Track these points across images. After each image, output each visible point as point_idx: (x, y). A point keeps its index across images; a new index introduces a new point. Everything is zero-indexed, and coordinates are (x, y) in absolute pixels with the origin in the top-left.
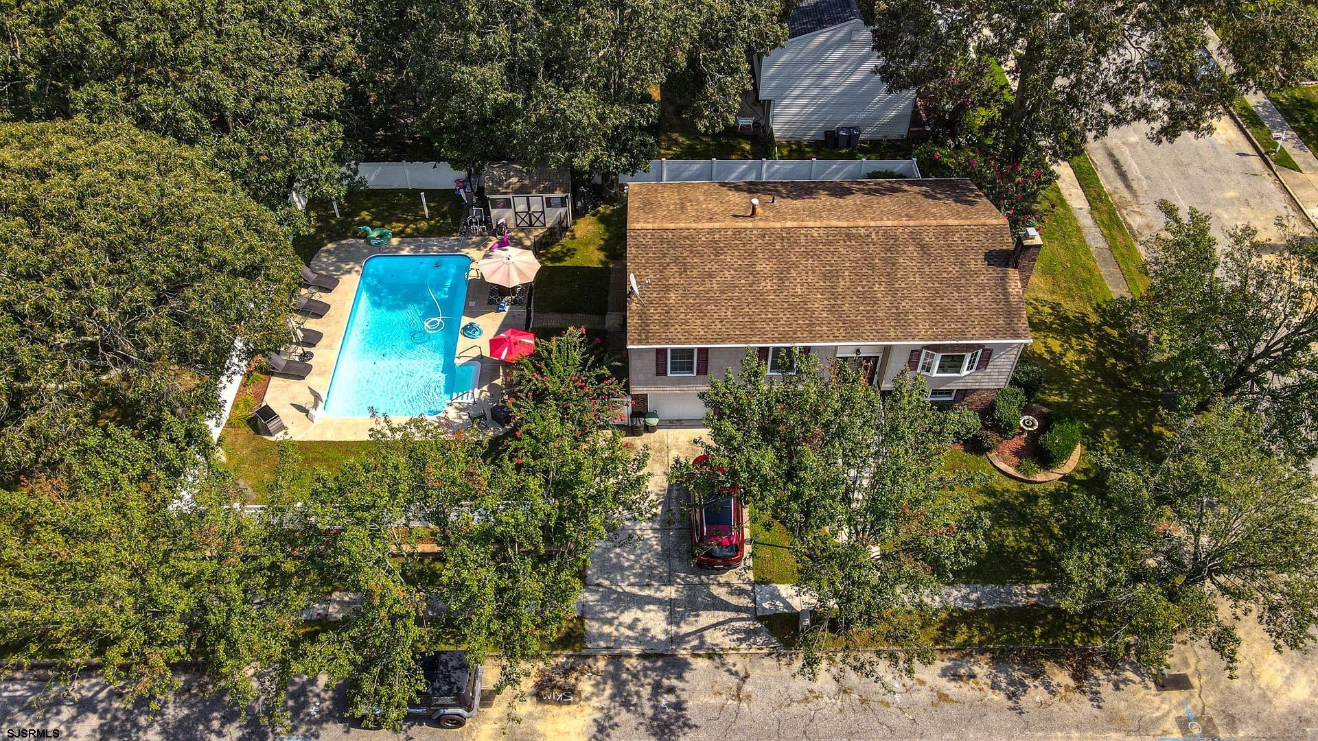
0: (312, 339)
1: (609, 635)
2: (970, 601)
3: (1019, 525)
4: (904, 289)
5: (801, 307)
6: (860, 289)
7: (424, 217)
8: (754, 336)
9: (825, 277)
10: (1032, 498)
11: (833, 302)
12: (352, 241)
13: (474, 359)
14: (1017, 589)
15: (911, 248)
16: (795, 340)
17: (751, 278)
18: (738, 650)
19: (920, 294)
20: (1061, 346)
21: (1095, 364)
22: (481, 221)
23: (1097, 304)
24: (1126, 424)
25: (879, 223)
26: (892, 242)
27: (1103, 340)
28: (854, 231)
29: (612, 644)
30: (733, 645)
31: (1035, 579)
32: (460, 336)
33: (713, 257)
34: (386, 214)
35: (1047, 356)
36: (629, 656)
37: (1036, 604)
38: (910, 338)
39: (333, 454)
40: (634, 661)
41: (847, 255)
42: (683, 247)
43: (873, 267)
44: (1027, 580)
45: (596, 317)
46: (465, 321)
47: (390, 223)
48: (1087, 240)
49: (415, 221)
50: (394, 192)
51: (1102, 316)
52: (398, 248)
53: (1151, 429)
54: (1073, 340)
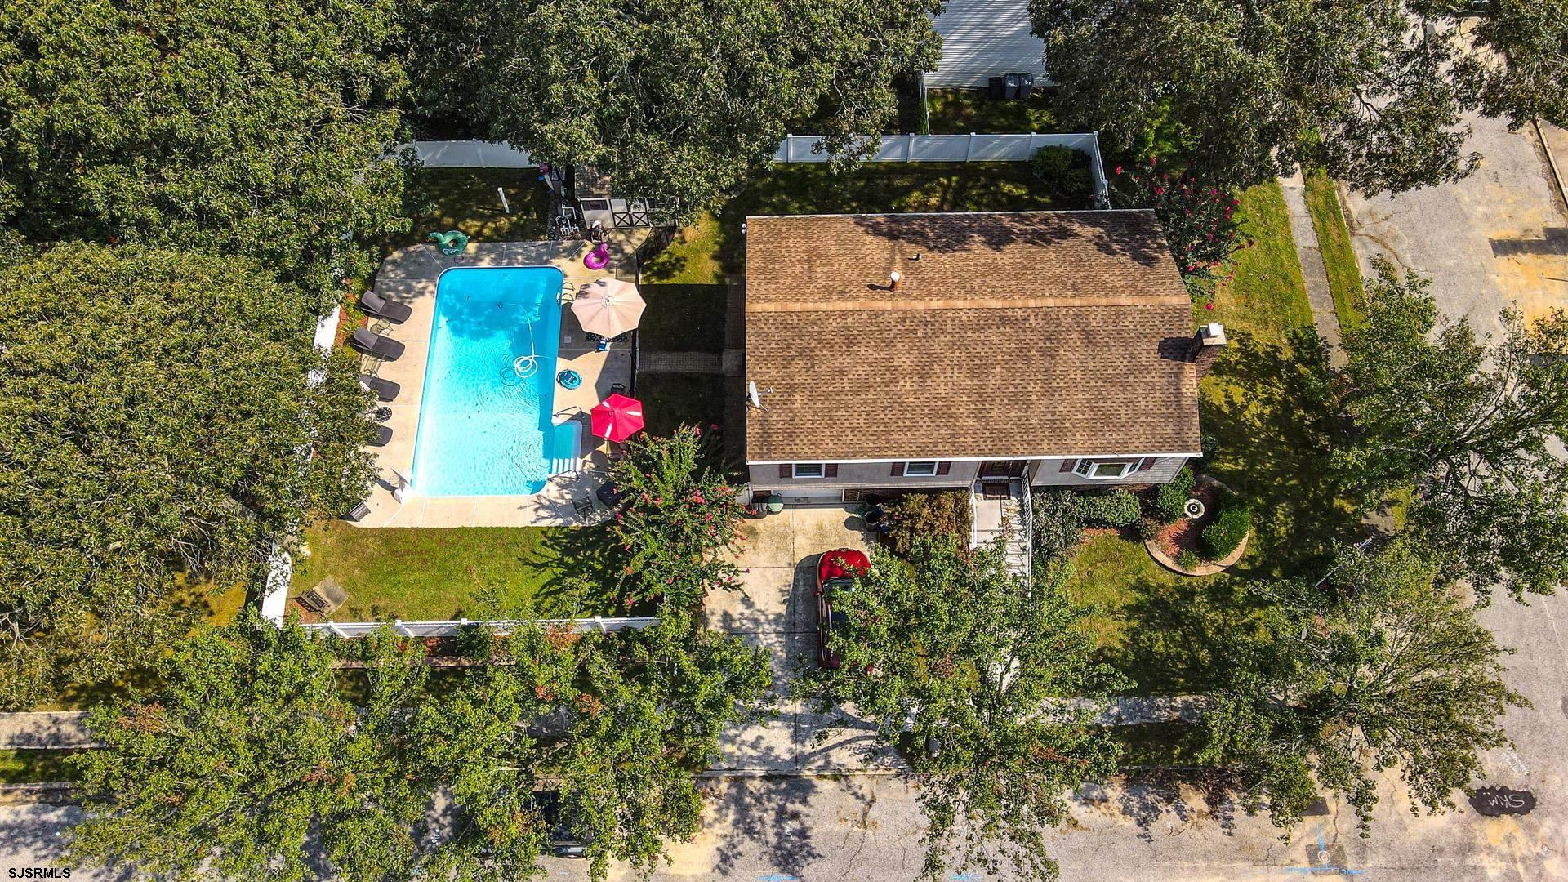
0: (388, 390)
1: (731, 755)
2: (1110, 716)
3: (1171, 626)
4: (1062, 389)
5: (944, 414)
6: (1012, 389)
7: (503, 212)
8: (889, 448)
9: (972, 374)
10: (1188, 594)
11: (980, 406)
12: (421, 247)
13: (574, 418)
14: (1160, 702)
15: (1075, 336)
16: (935, 454)
17: (888, 375)
18: (865, 771)
19: (1080, 396)
20: (1245, 395)
21: (1280, 418)
22: (572, 219)
23: (1294, 332)
24: (1305, 497)
25: (1039, 302)
26: (1052, 328)
27: (1295, 384)
28: (1010, 314)
29: (735, 765)
30: (860, 766)
31: (1181, 691)
32: (557, 386)
33: (844, 348)
34: (458, 206)
35: (1226, 409)
36: (753, 777)
37: (1179, 719)
38: (1065, 452)
39: (427, 544)
40: (757, 783)
41: (1000, 343)
42: (809, 334)
43: (1028, 360)
44: (1172, 690)
45: (711, 357)
46: (562, 365)
47: (464, 219)
48: (1294, 237)
49: (492, 217)
50: (465, 172)
51: (1297, 350)
52: (477, 258)
53: (1331, 502)
54: (1259, 386)
